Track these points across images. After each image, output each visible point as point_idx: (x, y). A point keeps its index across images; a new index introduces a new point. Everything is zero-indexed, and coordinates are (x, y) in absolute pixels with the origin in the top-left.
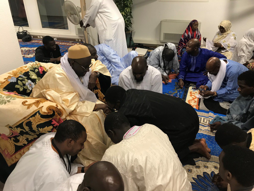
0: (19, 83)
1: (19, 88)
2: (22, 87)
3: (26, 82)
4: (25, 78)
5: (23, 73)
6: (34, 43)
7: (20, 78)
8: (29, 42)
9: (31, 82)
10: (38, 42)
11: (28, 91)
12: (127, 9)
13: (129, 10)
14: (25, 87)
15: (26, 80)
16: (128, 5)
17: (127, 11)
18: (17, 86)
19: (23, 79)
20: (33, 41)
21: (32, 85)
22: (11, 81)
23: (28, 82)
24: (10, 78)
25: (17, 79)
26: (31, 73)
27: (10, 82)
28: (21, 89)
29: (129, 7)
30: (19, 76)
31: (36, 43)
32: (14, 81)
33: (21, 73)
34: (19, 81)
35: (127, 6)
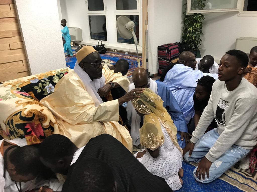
0: (39, 85)
1: (37, 90)
2: (41, 89)
3: (47, 85)
4: (47, 81)
5: (47, 77)
6: (107, 55)
7: (42, 81)
8: (103, 55)
9: (52, 85)
10: (110, 55)
11: (45, 94)
12: (196, 24)
13: (199, 26)
14: (43, 90)
15: (48, 83)
16: (197, 20)
17: (196, 27)
18: (36, 87)
19: (45, 82)
20: (107, 54)
21: (52, 89)
22: (33, 82)
23: (49, 85)
24: (34, 79)
25: (40, 81)
26: (55, 78)
27: (30, 83)
28: (39, 91)
29: (199, 22)
30: (43, 79)
31: (108, 55)
32: (36, 82)
33: (46, 76)
34: (40, 83)
35: (196, 22)
